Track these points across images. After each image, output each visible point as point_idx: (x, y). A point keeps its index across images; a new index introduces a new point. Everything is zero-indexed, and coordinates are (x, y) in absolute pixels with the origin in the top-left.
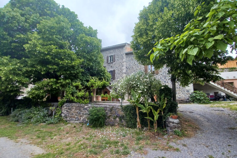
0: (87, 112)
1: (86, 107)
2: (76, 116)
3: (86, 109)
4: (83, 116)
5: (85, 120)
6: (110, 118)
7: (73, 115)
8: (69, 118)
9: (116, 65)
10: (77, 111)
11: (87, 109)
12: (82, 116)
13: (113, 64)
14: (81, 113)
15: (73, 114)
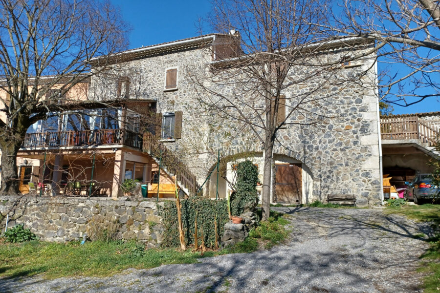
0: (83, 217)
1: (81, 205)
2: (59, 227)
3: (81, 210)
4: (75, 225)
5: (78, 234)
6: (131, 229)
7: (52, 224)
8: (42, 232)
9: (184, 97)
10: (61, 214)
11: (84, 209)
12: (72, 226)
13: (178, 94)
14: (70, 220)
15: (51, 222)
